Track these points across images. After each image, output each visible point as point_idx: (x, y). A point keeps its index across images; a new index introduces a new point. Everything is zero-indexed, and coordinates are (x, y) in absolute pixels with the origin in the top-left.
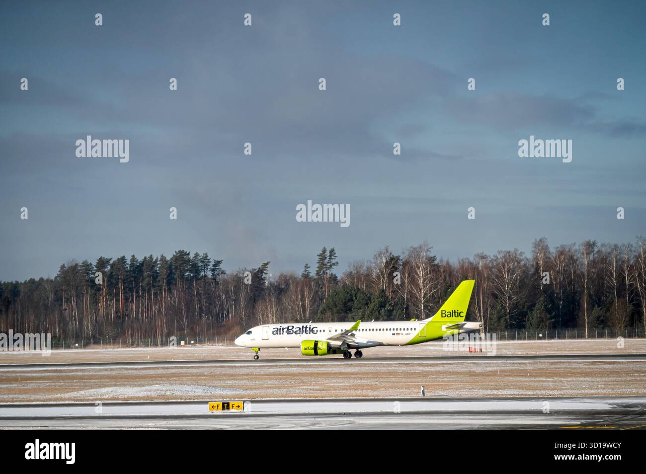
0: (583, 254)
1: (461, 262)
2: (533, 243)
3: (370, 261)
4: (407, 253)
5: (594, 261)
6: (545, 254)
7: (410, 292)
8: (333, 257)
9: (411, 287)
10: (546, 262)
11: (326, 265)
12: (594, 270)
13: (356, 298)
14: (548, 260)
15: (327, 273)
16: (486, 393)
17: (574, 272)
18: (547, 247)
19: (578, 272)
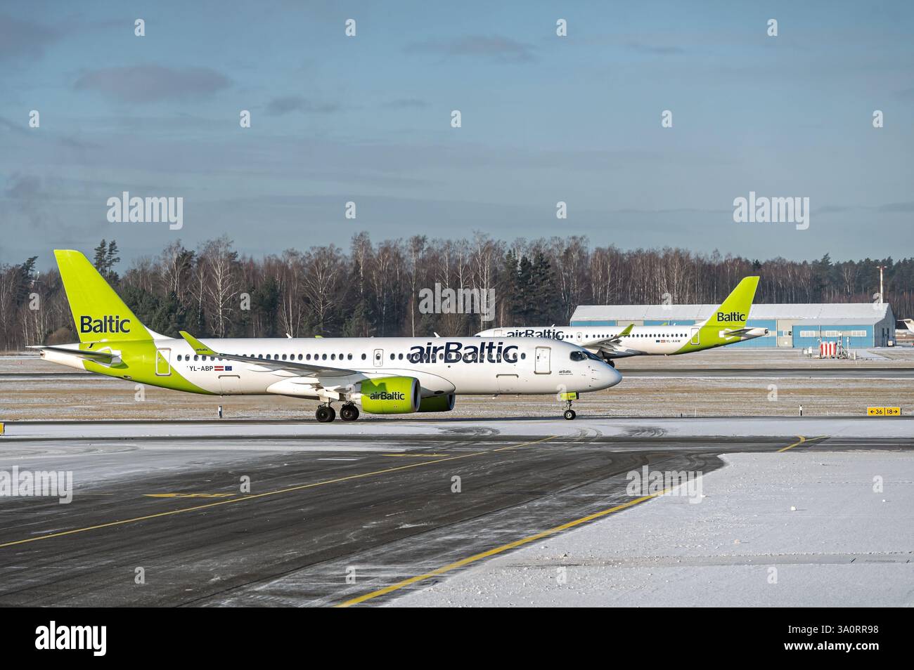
0: (410, 251)
1: (267, 259)
2: (352, 238)
3: (158, 257)
4: (203, 247)
5: (423, 260)
6: (366, 251)
7: (206, 295)
8: (113, 252)
9: (207, 288)
10: (368, 260)
11: (105, 261)
12: (423, 271)
13: (141, 302)
14: (369, 258)
15: (106, 271)
16: (295, 415)
17: (401, 273)
18: (369, 243)
19: (405, 273)
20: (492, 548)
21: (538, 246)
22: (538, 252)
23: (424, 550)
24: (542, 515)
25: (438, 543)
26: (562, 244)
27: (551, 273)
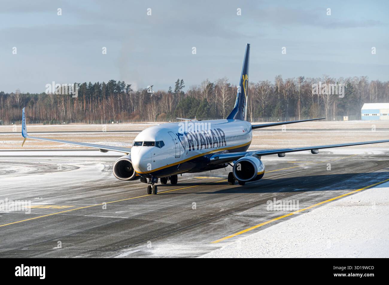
0: (298, 82)
2: (275, 78)
3: (200, 85)
4: (217, 82)
5: (303, 86)
6: (281, 83)
7: (218, 100)
8: (182, 84)
9: (219, 97)
10: (281, 86)
11: (179, 87)
12: (303, 90)
13: (193, 103)
15: (179, 91)
16: (253, 147)
17: (294, 91)
18: (282, 79)
19: (296, 91)
20: (330, 199)
21: (349, 80)
22: (348, 82)
23: (304, 199)
24: (350, 186)
25: (309, 197)
26: (358, 79)
27: (353, 90)
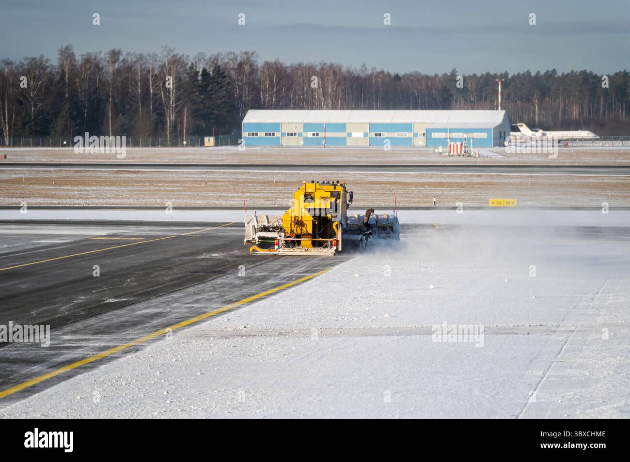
0: (108, 62)
2: (59, 51)
5: (119, 70)
6: (71, 62)
10: (72, 70)
12: (119, 79)
14: (73, 68)
17: (100, 81)
18: (73, 55)
19: (103, 80)
20: (183, 321)
21: (216, 59)
22: (216, 64)
23: (127, 321)
24: (224, 292)
25: (137, 316)
26: (236, 58)
27: (226, 82)
